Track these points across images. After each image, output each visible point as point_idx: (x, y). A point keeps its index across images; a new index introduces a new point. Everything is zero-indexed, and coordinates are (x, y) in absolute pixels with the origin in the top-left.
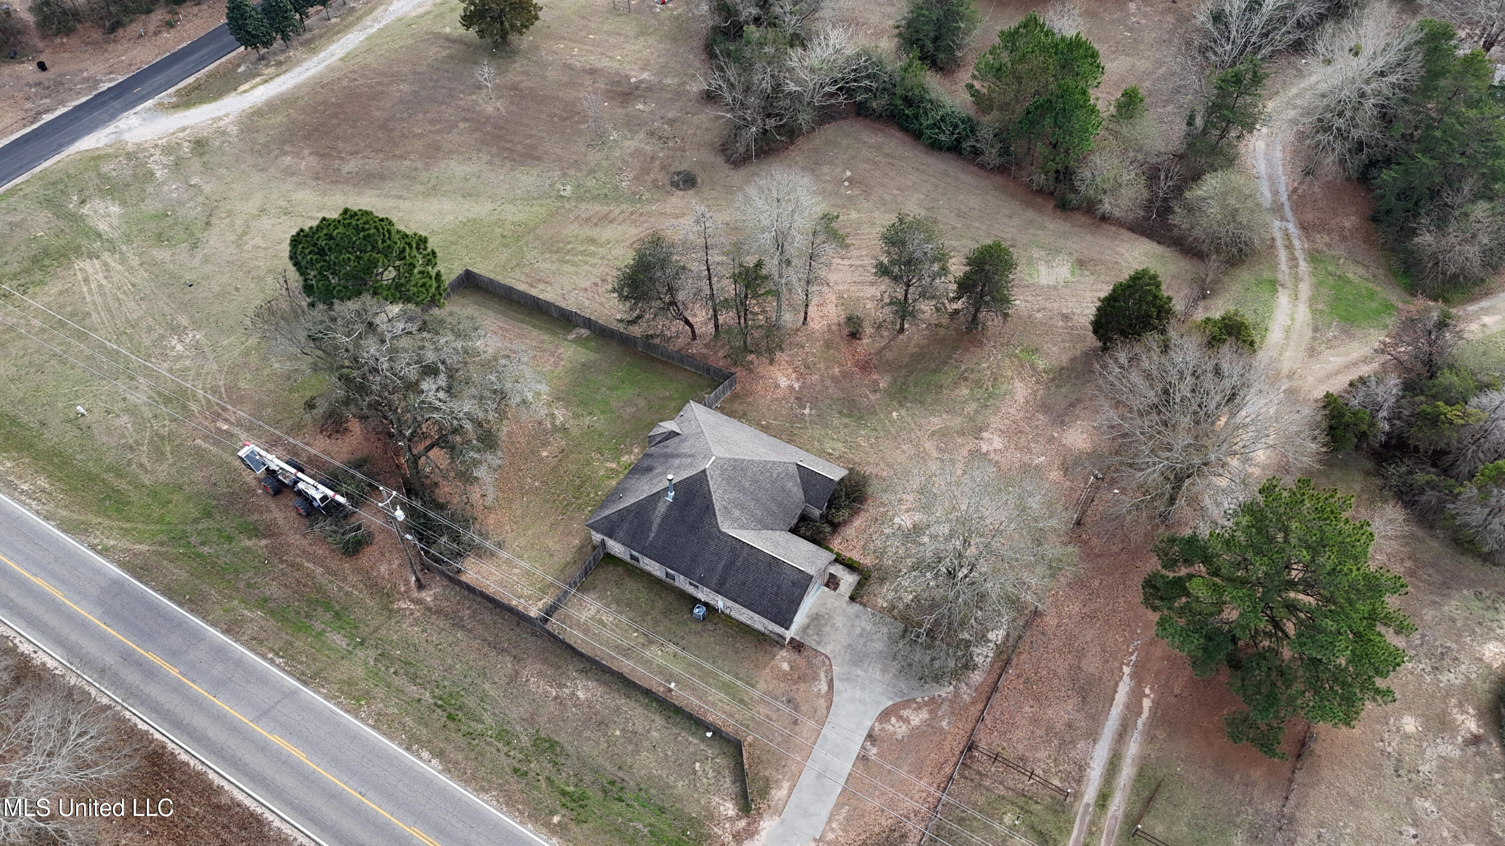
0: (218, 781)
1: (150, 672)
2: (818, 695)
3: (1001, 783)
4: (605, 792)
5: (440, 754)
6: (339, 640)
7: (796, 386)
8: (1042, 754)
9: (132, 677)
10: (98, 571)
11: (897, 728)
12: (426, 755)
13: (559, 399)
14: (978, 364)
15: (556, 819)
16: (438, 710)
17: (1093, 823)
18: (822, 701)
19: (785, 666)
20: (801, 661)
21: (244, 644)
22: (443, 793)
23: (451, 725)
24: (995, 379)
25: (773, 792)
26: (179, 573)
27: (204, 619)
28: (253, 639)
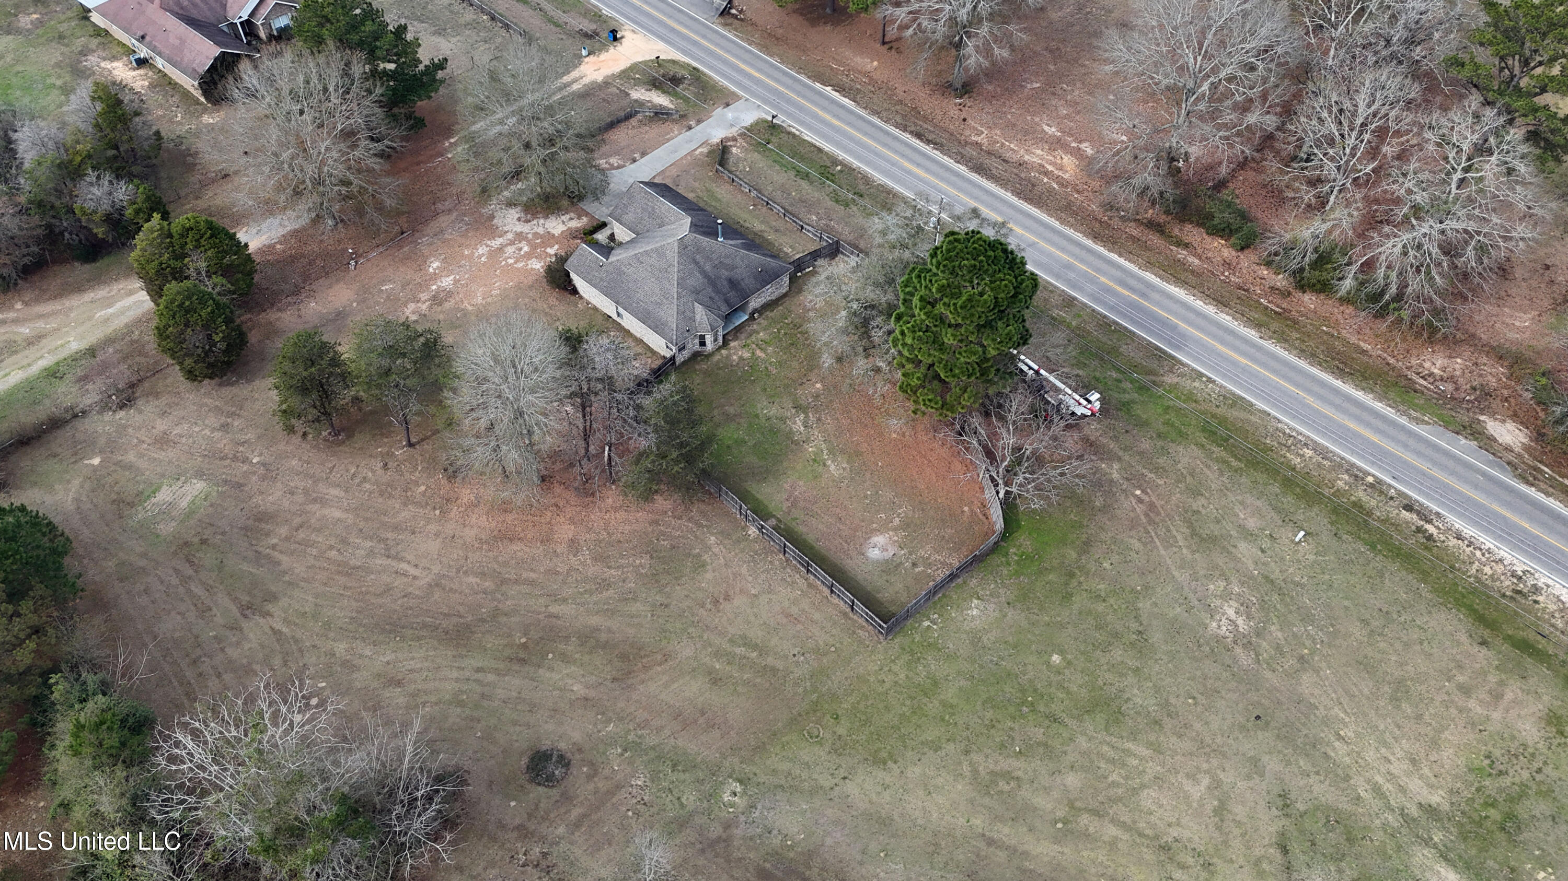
1: (1124, 284)
9: (1133, 283)
13: (797, 443)
15: (839, 168)
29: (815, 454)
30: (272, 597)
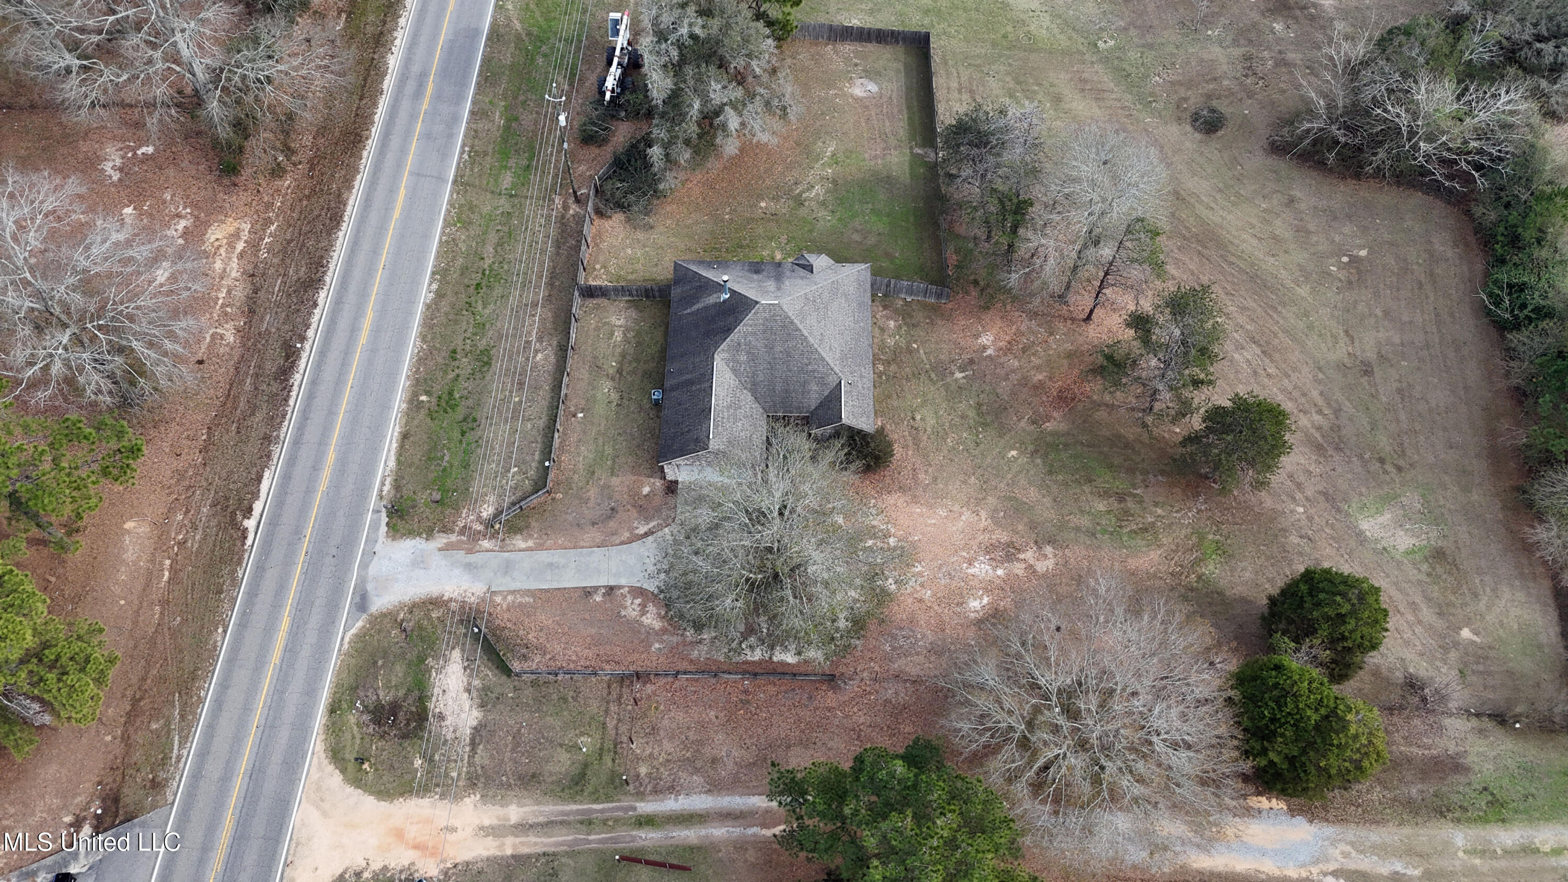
0: (356, 184)
1: (418, 94)
2: (632, 529)
3: (619, 720)
4: (465, 420)
5: (440, 295)
6: (507, 180)
7: (989, 352)
8: (667, 745)
9: (410, 88)
10: (481, 16)
11: (631, 608)
12: (435, 286)
13: (835, 182)
14: (1156, 504)
15: (424, 398)
16: (480, 275)
17: (616, 820)
18: (627, 534)
19: (646, 490)
20: (658, 500)
21: (468, 129)
22: (410, 313)
23: (472, 289)
24: (1146, 530)
25: (519, 537)
26: (508, 56)
27: (475, 94)
28: (476, 131)
29: (830, 166)
30: (1341, 367)
